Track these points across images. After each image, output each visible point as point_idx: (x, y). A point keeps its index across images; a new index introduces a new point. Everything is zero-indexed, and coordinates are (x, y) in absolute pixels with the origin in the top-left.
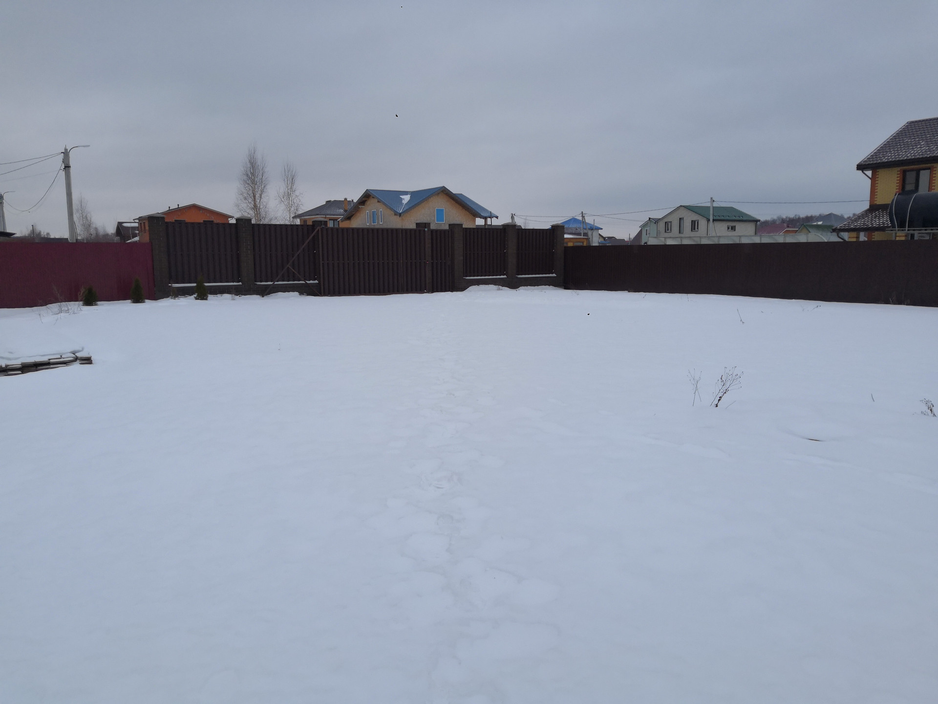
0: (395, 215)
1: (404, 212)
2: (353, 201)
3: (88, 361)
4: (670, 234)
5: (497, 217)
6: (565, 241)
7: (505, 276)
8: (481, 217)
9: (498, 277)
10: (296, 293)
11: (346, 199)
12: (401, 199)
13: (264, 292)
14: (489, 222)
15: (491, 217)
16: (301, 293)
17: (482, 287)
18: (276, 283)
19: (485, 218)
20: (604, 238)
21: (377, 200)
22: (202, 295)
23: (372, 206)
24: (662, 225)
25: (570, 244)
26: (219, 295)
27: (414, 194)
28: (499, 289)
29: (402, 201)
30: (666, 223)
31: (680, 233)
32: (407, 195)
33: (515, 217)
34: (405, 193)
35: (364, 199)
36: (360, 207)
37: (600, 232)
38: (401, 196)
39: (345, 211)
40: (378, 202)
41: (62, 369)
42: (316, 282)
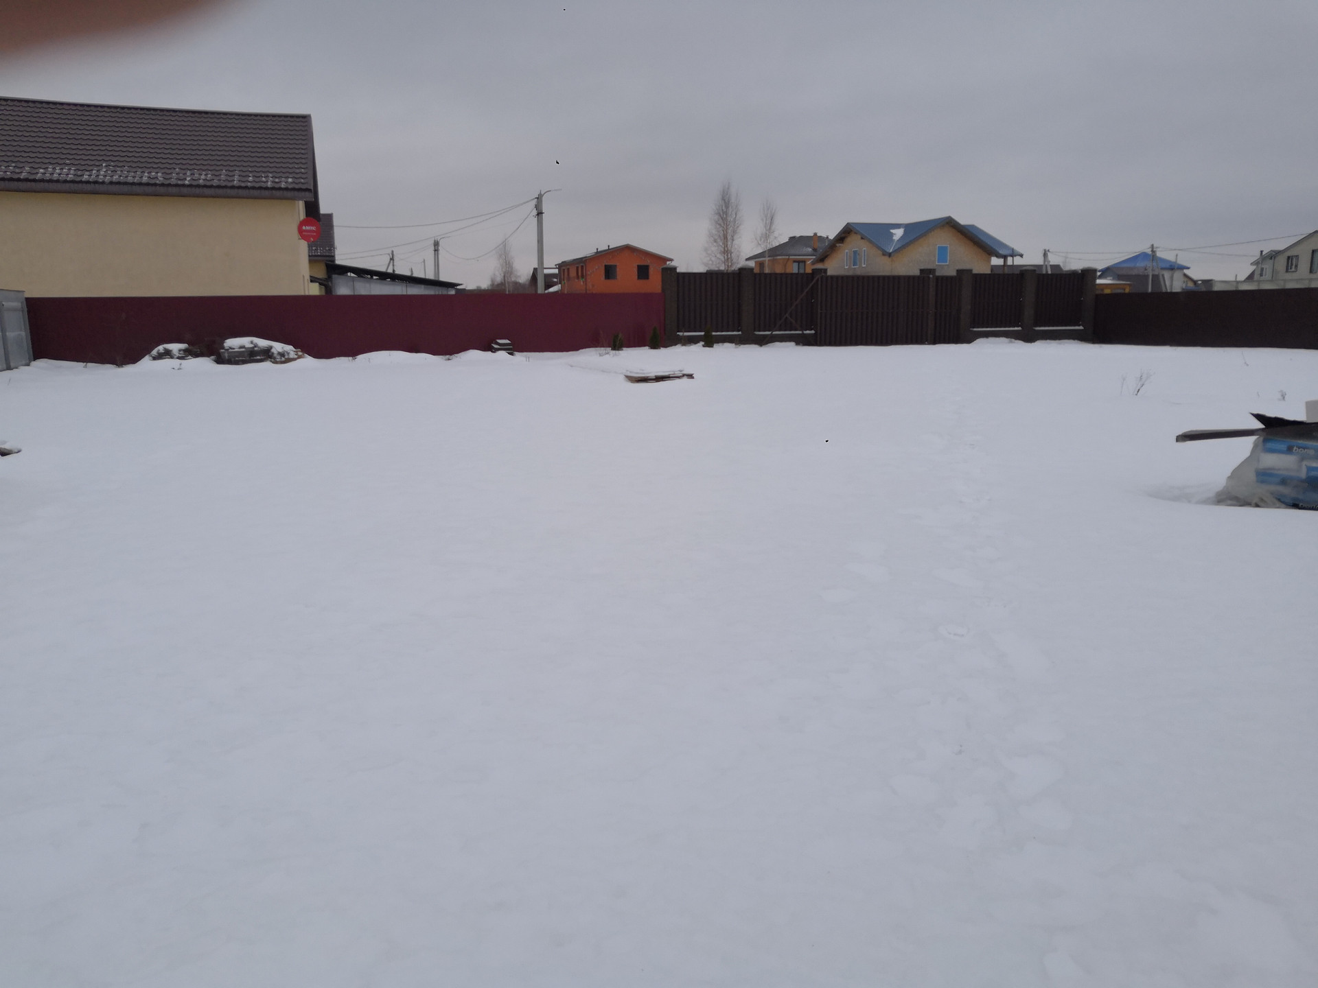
0: (884, 255)
1: (895, 251)
2: (827, 237)
3: (690, 376)
4: (1294, 274)
5: (1021, 256)
6: (1097, 287)
7: (1020, 328)
8: (998, 256)
9: (1011, 329)
10: (793, 344)
11: (815, 234)
12: (892, 235)
13: (762, 341)
14: (1010, 261)
15: (1012, 256)
16: (798, 344)
17: (991, 339)
18: (774, 333)
19: (1005, 257)
20: (1195, 282)
21: (860, 237)
22: (709, 342)
23: (853, 243)
24: (1281, 262)
25: (1107, 291)
26: (720, 344)
27: (909, 228)
28: (1011, 342)
29: (893, 237)
30: (1289, 257)
31: (1311, 271)
32: (899, 228)
33: (1049, 253)
34: (897, 226)
35: (843, 235)
36: (837, 245)
37: (1186, 271)
38: (891, 231)
39: (815, 250)
40: (862, 238)
42: (813, 332)
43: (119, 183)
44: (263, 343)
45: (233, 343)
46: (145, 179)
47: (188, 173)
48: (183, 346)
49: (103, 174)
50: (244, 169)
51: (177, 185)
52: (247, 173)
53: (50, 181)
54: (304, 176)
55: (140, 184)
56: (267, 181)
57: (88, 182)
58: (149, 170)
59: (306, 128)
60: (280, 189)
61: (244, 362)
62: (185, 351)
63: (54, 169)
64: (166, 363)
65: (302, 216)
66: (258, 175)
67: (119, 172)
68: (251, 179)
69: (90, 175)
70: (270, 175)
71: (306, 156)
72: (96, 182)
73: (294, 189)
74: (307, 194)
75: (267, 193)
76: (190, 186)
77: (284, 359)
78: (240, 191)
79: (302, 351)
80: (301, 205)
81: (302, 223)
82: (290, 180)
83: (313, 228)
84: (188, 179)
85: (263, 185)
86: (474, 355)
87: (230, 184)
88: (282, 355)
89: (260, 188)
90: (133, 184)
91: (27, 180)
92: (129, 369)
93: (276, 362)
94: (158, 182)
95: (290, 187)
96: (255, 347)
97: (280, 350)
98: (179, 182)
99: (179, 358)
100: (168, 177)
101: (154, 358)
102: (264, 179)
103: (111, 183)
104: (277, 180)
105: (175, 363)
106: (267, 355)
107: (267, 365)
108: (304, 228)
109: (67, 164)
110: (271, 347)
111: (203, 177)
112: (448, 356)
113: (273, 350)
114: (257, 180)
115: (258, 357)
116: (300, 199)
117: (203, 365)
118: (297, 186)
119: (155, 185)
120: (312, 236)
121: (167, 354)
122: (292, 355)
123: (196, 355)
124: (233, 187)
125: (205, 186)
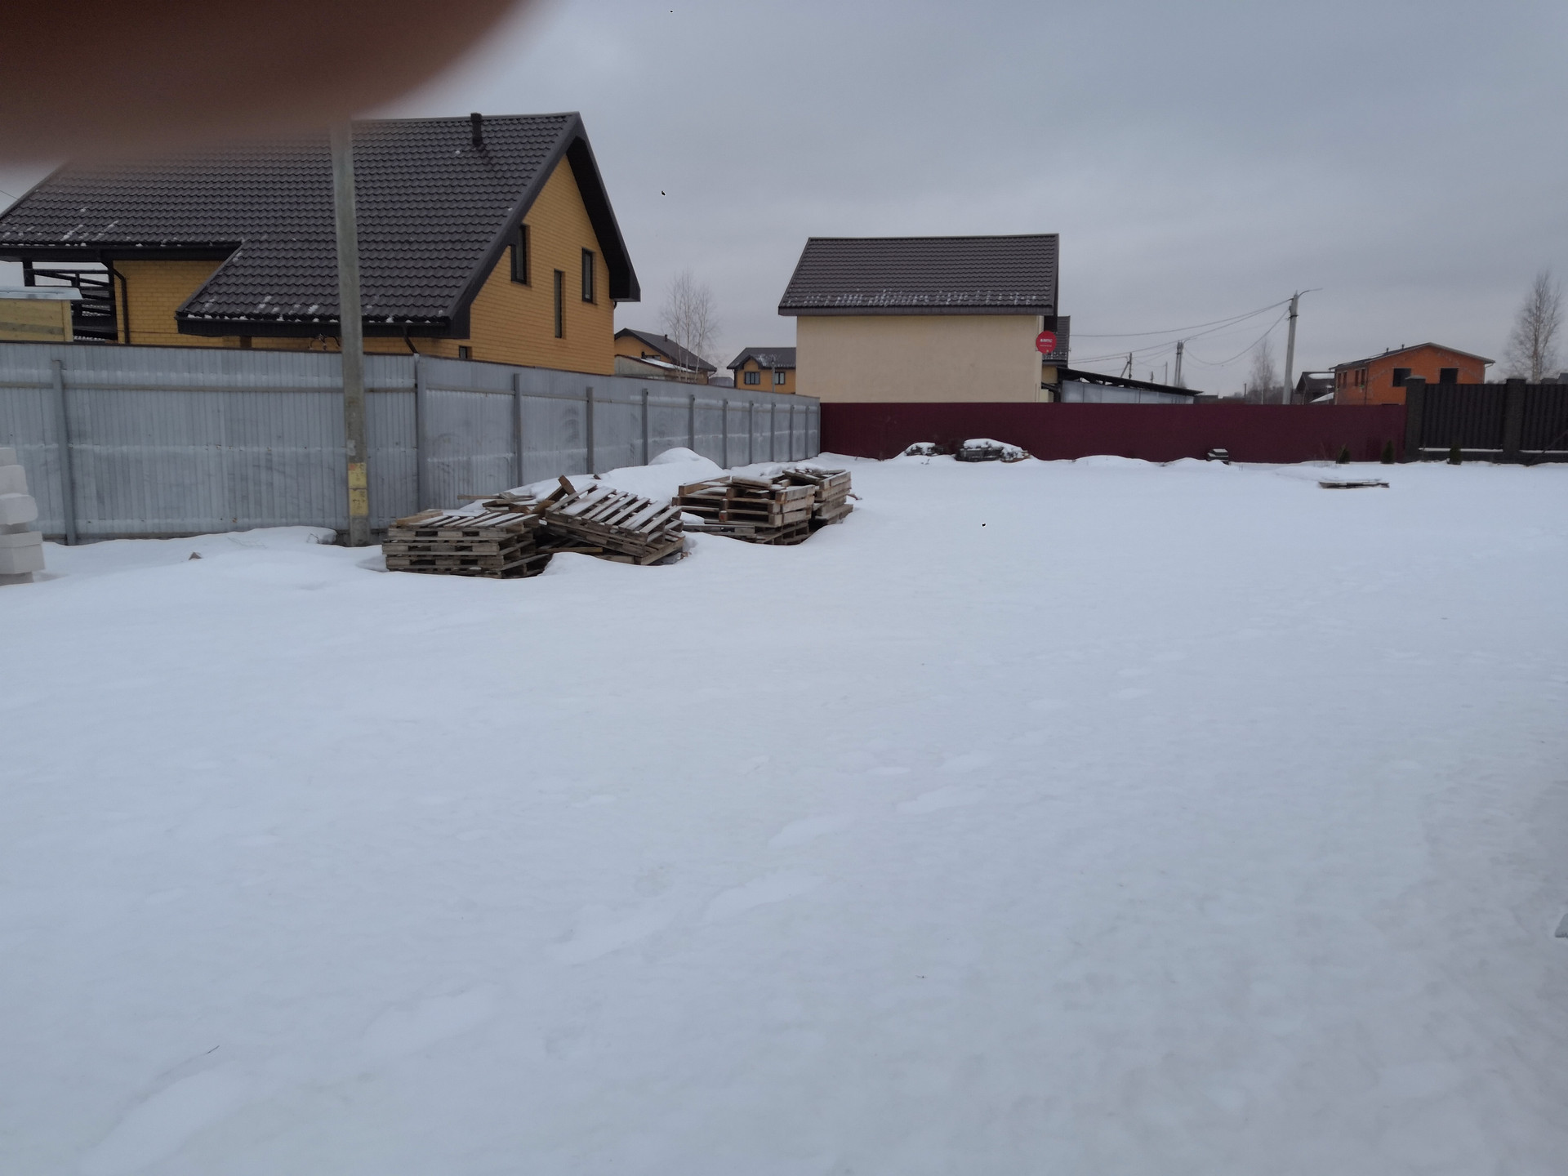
3: (1386, 485)
13: (1529, 461)
22: (1455, 458)
26: (1474, 462)
41: (1370, 489)
43: (894, 306)
44: (996, 444)
45: (972, 443)
46: (915, 302)
47: (949, 295)
48: (931, 445)
49: (882, 299)
50: (996, 289)
51: (939, 306)
52: (997, 293)
53: (845, 307)
54: (1047, 293)
55: (911, 306)
56: (1014, 300)
57: (871, 306)
58: (918, 294)
59: (1053, 247)
60: (1025, 306)
61: (979, 460)
62: (933, 449)
63: (848, 296)
64: (917, 458)
65: (1041, 330)
66: (1006, 293)
67: (895, 297)
68: (1000, 298)
69: (873, 301)
70: (1018, 294)
71: (1050, 274)
72: (877, 306)
73: (1036, 306)
74: (1048, 310)
75: (1013, 310)
76: (949, 306)
77: (1012, 458)
78: (990, 309)
79: (1029, 453)
80: (1041, 319)
81: (1041, 336)
82: (1034, 297)
83: (1050, 341)
84: (949, 300)
85: (1010, 303)
86: (1188, 463)
87: (983, 303)
88: (1011, 455)
89: (1008, 306)
90: (905, 306)
91: (828, 307)
92: (888, 462)
93: (1005, 461)
94: (924, 304)
95: (1034, 304)
96: (989, 447)
97: (1010, 451)
98: (942, 303)
99: (927, 455)
100: (932, 299)
101: (908, 455)
102: (1011, 297)
103: (889, 306)
104: (1023, 298)
105: (924, 458)
106: (998, 454)
107: (997, 464)
108: (1041, 340)
109: (858, 292)
110: (1003, 448)
111: (961, 298)
112: (1162, 463)
113: (1004, 451)
114: (1006, 298)
115: (991, 457)
116: (1041, 314)
117: (946, 461)
118: (1040, 303)
119: (922, 306)
120: (1048, 348)
121: (919, 451)
122: (1020, 456)
123: (941, 453)
124: (985, 306)
125: (962, 306)
